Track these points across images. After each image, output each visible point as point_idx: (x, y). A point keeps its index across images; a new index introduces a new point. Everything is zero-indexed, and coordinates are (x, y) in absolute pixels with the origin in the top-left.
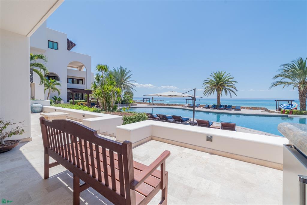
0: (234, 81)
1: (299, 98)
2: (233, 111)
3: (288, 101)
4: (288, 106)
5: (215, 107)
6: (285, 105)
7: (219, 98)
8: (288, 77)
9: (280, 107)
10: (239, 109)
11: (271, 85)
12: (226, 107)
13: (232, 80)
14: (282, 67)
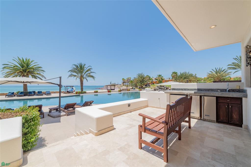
0: (42, 70)
1: (80, 85)
2: (44, 96)
3: (71, 86)
4: (71, 89)
6: (70, 89)
8: (76, 72)
9: (68, 90)
10: (50, 94)
11: (68, 76)
13: (40, 69)
14: (74, 66)
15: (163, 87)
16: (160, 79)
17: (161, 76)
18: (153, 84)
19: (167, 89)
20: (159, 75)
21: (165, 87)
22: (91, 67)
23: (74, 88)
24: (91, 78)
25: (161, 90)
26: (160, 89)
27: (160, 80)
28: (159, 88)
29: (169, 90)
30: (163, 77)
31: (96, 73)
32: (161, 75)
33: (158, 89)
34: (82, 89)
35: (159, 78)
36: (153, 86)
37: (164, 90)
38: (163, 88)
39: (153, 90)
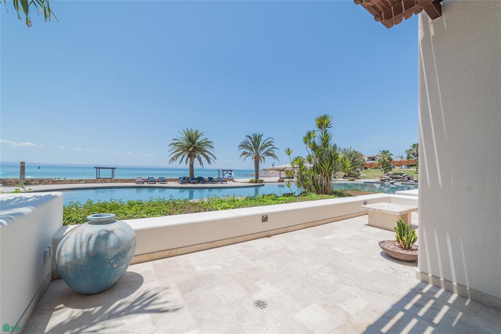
4: (230, 175)
5: (185, 180)
6: (227, 175)
7: (192, 166)
12: (200, 180)
15: (401, 175)
16: (386, 158)
17: (388, 154)
18: (366, 168)
19: (409, 179)
20: (384, 151)
21: (403, 175)
22: (273, 139)
23: (232, 173)
24: (270, 157)
25: (397, 181)
26: (393, 178)
27: (384, 161)
28: (391, 177)
29: (413, 181)
30: (392, 155)
31: (279, 149)
32: (387, 152)
33: (389, 180)
34: (257, 176)
35: (384, 157)
36: (365, 174)
37: (404, 181)
38: (400, 178)
39: (379, 181)
